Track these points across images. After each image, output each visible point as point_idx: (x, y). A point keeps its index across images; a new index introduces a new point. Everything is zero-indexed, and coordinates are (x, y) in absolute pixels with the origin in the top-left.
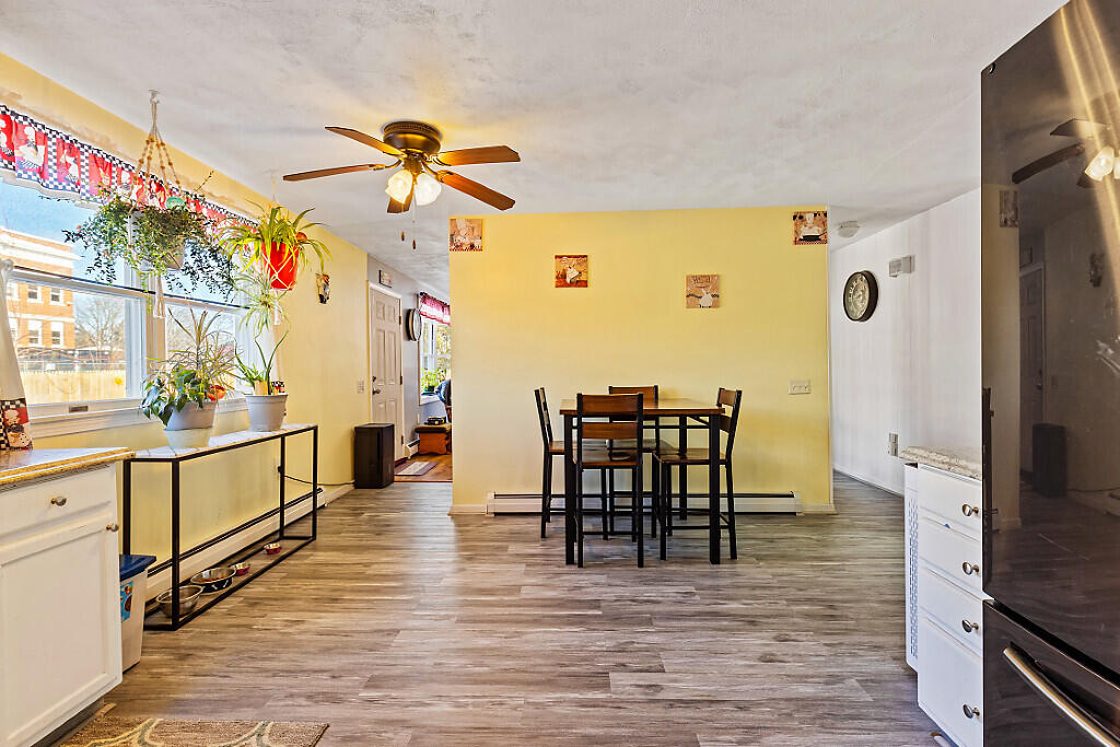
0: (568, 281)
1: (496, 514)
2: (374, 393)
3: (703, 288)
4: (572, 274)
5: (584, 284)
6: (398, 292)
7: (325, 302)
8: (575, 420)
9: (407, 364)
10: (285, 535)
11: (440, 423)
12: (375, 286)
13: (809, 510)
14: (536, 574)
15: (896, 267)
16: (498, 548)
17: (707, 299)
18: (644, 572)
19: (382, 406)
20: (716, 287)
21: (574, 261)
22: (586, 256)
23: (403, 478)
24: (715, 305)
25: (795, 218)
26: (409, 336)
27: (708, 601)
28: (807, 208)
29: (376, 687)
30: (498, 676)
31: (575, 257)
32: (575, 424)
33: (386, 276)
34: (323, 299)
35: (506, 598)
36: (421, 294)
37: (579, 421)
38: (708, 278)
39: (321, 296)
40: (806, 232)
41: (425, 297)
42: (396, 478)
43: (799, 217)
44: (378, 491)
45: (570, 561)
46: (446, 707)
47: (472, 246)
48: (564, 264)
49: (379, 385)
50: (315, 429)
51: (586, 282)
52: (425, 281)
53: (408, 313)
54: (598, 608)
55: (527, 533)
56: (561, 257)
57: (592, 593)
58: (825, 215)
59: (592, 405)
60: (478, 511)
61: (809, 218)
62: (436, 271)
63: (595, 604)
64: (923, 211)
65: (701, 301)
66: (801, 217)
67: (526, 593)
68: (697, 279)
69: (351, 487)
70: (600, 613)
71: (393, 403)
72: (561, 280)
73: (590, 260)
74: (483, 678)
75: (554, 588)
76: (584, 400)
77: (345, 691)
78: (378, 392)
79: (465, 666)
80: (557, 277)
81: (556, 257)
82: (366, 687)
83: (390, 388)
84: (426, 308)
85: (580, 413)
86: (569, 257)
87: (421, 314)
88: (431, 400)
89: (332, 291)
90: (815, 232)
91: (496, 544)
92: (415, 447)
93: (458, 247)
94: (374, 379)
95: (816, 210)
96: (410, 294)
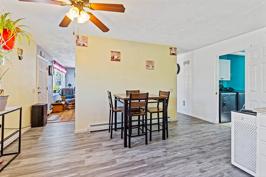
0: (115, 59)
1: (91, 132)
2: (38, 93)
3: (150, 64)
4: (116, 57)
5: (119, 60)
6: (47, 59)
7: (21, 60)
8: (128, 102)
9: (49, 83)
10: (4, 154)
11: (60, 102)
12: (39, 56)
13: (173, 120)
14: (118, 153)
15: (185, 63)
16: (99, 145)
17: (151, 67)
18: (148, 146)
19: (41, 97)
20: (153, 64)
21: (117, 53)
22: (120, 52)
23: (50, 122)
24: (153, 69)
25: (170, 48)
26: (50, 74)
27: (172, 153)
28: (173, 46)
31: (117, 52)
32: (128, 103)
33: (43, 53)
34: (20, 58)
35: (113, 166)
36: (54, 61)
37: (130, 102)
38: (151, 62)
39: (19, 57)
40: (172, 52)
41: (55, 62)
42: (48, 122)
43: (171, 48)
44: (42, 127)
45: (126, 146)
47: (84, 45)
48: (114, 54)
49: (40, 90)
50: (21, 109)
51: (120, 60)
52: (56, 57)
53: (50, 67)
54: (145, 163)
55: (105, 137)
56: (113, 52)
57: (139, 158)
58: (176, 49)
59: (134, 97)
60: (85, 132)
61: (173, 49)
62: (61, 54)
63: (142, 162)
64: (192, 51)
65: (150, 68)
66: (171, 49)
67: (119, 162)
68: (149, 61)
69: (30, 127)
70: (147, 165)
71: (44, 96)
72: (113, 59)
73: (121, 53)
75: (126, 158)
76: (132, 95)
78: (40, 93)
80: (111, 58)
81: (111, 52)
83: (44, 91)
84: (55, 66)
85: (131, 99)
86: (115, 52)
87: (54, 68)
88: (56, 95)
89: (23, 55)
90: (174, 52)
91: (97, 143)
92: (52, 110)
93: (79, 45)
94: (39, 88)
95: (174, 47)
96: (50, 61)
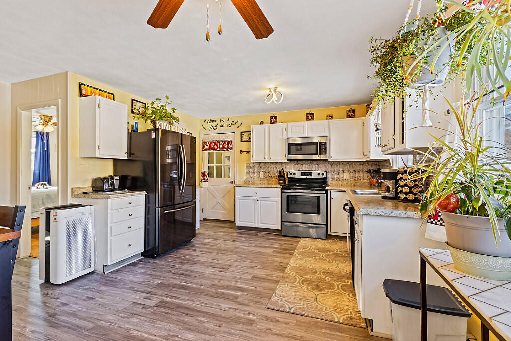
29: (250, 320)
30: (197, 314)
46: (223, 306)
74: (204, 314)
77: (262, 321)
79: (208, 322)
82: (254, 321)
